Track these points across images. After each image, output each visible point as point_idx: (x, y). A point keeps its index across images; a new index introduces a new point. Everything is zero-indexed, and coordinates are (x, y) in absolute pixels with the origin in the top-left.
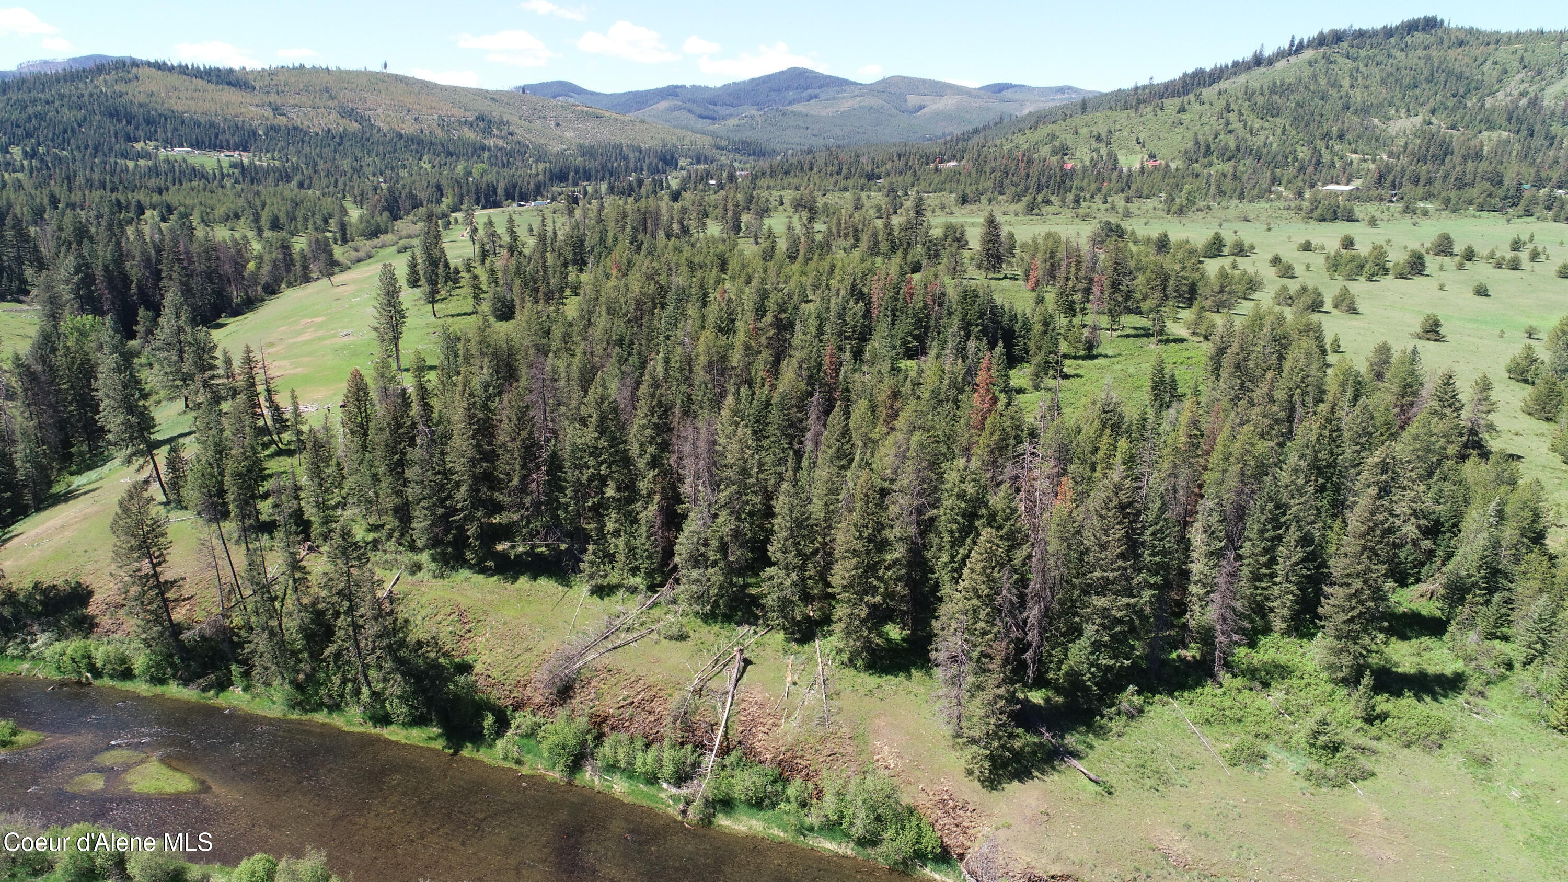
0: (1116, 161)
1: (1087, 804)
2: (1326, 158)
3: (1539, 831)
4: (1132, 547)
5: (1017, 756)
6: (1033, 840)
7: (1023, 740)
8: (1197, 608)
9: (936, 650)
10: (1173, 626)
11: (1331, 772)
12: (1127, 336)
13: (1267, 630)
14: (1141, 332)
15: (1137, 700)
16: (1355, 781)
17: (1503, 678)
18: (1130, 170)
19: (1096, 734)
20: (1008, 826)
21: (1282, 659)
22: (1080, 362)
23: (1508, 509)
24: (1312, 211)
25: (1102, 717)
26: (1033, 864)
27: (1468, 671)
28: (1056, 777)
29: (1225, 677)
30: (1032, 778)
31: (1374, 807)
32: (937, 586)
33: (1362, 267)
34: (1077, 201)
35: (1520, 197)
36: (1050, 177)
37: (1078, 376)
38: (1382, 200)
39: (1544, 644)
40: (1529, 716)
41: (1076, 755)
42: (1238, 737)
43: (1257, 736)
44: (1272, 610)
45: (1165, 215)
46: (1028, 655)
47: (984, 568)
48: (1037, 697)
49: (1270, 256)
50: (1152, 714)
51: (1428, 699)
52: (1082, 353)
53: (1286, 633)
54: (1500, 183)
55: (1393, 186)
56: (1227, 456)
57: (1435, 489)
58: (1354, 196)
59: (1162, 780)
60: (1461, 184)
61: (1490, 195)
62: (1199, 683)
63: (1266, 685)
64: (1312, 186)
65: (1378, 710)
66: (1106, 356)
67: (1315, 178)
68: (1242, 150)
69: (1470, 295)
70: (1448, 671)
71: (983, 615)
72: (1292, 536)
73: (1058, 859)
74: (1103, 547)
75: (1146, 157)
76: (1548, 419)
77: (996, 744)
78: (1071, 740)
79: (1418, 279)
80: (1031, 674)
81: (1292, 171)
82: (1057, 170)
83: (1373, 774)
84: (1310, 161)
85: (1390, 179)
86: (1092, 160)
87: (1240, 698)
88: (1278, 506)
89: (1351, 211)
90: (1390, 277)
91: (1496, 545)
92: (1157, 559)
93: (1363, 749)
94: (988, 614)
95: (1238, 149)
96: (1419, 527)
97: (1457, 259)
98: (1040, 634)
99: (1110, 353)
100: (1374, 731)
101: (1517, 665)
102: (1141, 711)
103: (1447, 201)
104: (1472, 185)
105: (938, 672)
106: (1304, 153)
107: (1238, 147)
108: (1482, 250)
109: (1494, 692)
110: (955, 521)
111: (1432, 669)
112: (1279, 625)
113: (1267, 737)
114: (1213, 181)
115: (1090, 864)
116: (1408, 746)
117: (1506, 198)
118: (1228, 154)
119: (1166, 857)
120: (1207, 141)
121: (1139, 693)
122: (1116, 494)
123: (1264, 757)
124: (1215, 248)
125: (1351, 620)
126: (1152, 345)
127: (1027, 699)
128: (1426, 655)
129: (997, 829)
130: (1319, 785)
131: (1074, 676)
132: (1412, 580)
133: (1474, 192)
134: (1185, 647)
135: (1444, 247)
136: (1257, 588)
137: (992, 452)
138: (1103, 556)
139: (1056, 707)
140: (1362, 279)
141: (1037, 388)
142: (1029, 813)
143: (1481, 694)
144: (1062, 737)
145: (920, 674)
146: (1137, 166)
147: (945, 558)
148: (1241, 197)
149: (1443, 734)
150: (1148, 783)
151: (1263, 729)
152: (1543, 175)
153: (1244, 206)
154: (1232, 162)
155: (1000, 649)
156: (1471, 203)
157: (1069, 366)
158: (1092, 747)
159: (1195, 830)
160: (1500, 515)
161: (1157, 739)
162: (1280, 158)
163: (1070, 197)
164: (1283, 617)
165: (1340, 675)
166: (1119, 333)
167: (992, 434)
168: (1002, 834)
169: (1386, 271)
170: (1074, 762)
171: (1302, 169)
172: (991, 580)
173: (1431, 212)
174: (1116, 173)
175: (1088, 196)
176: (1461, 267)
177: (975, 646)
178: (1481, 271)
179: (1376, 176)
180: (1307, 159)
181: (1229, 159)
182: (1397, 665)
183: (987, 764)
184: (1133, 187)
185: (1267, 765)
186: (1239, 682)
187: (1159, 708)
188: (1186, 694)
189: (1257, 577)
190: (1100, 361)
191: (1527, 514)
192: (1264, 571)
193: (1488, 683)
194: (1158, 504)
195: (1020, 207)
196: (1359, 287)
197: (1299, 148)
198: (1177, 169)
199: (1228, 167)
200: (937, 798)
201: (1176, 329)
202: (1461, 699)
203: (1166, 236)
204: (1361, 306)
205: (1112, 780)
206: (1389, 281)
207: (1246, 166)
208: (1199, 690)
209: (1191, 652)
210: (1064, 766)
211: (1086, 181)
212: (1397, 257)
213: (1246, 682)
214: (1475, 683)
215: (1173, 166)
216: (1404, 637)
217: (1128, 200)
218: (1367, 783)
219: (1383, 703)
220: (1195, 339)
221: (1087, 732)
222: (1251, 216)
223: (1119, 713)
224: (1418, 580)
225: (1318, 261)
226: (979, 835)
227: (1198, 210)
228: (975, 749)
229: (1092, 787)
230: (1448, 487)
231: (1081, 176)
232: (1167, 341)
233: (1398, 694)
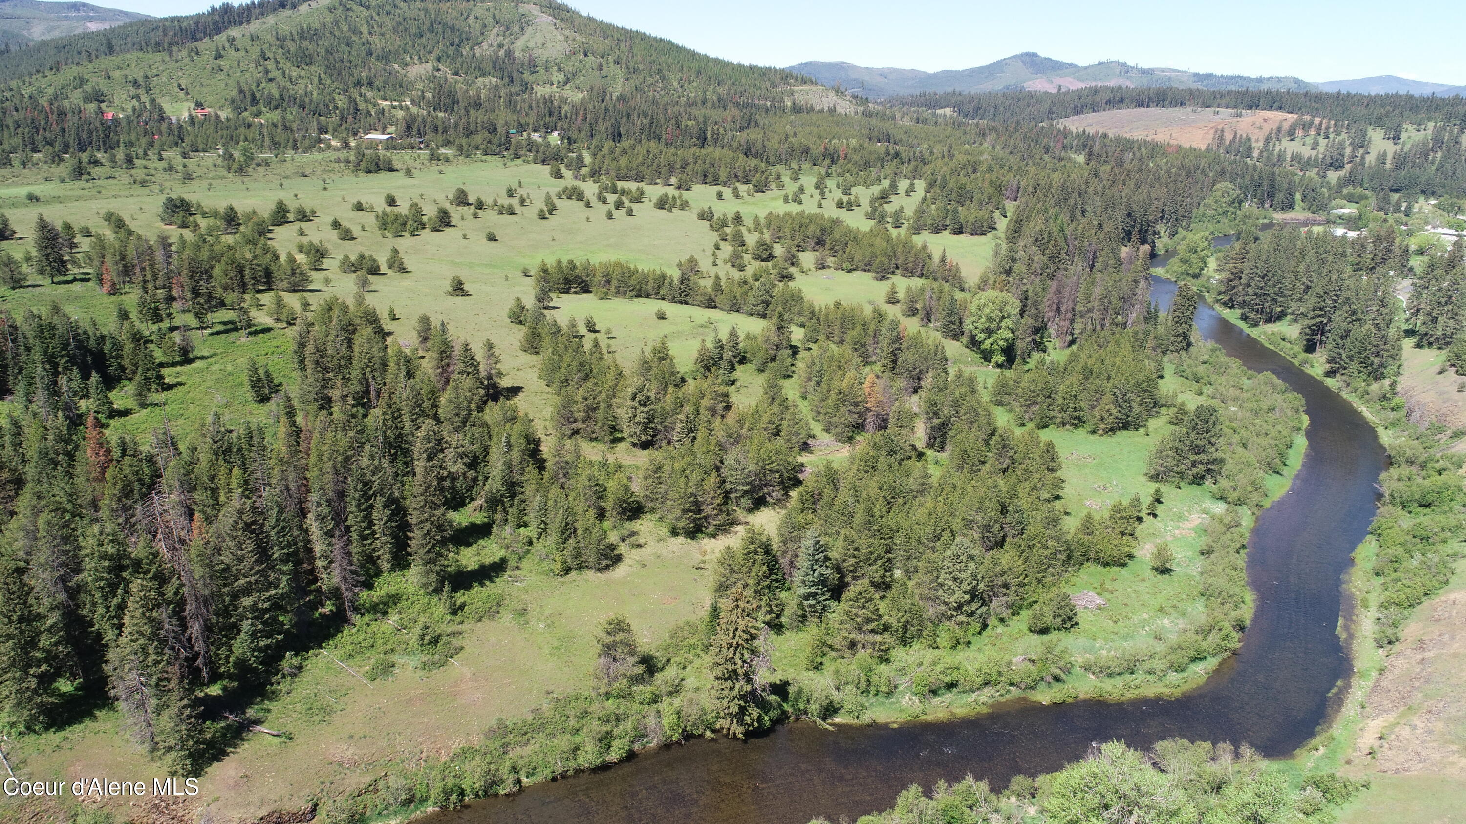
0: (161, 111)
1: (275, 754)
2: (362, 106)
3: (556, 644)
4: (263, 552)
5: (210, 744)
6: (239, 800)
7: (212, 729)
8: (325, 576)
9: (114, 688)
10: (311, 592)
11: (437, 657)
12: (218, 333)
13: (379, 573)
14: (230, 326)
15: (295, 661)
16: (452, 657)
17: (528, 551)
18: (178, 120)
19: (271, 700)
20: (217, 799)
21: (393, 589)
22: (179, 369)
23: (513, 441)
24: (359, 164)
25: (272, 684)
26: (244, 816)
27: (508, 556)
28: (246, 745)
29: (357, 619)
30: (228, 755)
31: (465, 670)
32: (99, 635)
33: (405, 224)
34: (129, 160)
35: (509, 143)
36: (90, 132)
37: (181, 384)
38: (412, 148)
39: (545, 523)
40: (543, 573)
41: (258, 722)
42: (374, 658)
43: (385, 653)
44: (379, 558)
45: (225, 173)
46: (199, 662)
47: (143, 614)
48: (215, 690)
49: (330, 219)
50: (309, 667)
51: (487, 583)
52: (178, 359)
53: (392, 570)
54: (495, 131)
55: (420, 134)
56: (321, 456)
57: (469, 435)
58: (390, 145)
59: (327, 711)
60: (469, 134)
61: (490, 142)
62: (339, 630)
63: (385, 613)
64: (355, 134)
65: (458, 603)
66: (203, 358)
67: (356, 126)
68: (287, 99)
69: (485, 240)
70: (497, 560)
71: (151, 649)
72: (379, 502)
73: (263, 803)
74: (240, 560)
75: (193, 105)
76: (536, 353)
77: (191, 743)
78: (251, 713)
79: (448, 230)
80: (205, 675)
81: (335, 119)
82: (98, 124)
83: (462, 648)
84: (349, 110)
85: (415, 128)
86: (134, 110)
87: (370, 630)
88: (366, 484)
89: (390, 162)
90: (427, 231)
91: (509, 466)
92: (286, 551)
93: (453, 634)
94: (156, 647)
95: (282, 97)
96: (464, 464)
97: (472, 208)
98: (205, 642)
99: (206, 354)
100: (458, 618)
101: (534, 540)
102: (300, 668)
103: (460, 148)
104: (476, 132)
105: (121, 705)
106: (341, 101)
107: (281, 95)
108: (488, 200)
109: (525, 564)
110: (101, 579)
111: (488, 561)
112: (386, 566)
113: (392, 650)
114: (265, 131)
115: (288, 796)
116: (480, 620)
117: (500, 145)
118: (274, 103)
119: (341, 765)
120: (251, 90)
121: (296, 655)
122: (240, 518)
123: (393, 666)
124: (281, 216)
125: (429, 551)
126: (242, 338)
127: (207, 695)
128: (483, 553)
129: (208, 805)
130: (431, 670)
131: (241, 663)
132: (467, 500)
133: (478, 139)
134: (323, 606)
135: (461, 199)
136: (365, 545)
137: (119, 500)
138: (241, 567)
139: (234, 691)
140: (407, 234)
141: (143, 406)
142: (231, 782)
143: (518, 568)
144: (244, 713)
145: (104, 712)
146: (185, 116)
147: (101, 610)
148: (295, 148)
149: (498, 605)
150: (317, 718)
151: (389, 647)
152: (522, 121)
153: (301, 158)
154: (279, 111)
155: (175, 670)
156: (478, 149)
157: (170, 375)
158: (269, 711)
159: (357, 736)
160: (509, 445)
161: (317, 684)
162: (321, 107)
163: (120, 154)
164: (387, 560)
165: (431, 588)
166: (209, 331)
167: (115, 484)
168: (214, 808)
169: (423, 226)
170: (258, 728)
171: (343, 118)
172: (151, 620)
173: (451, 157)
174: (164, 126)
175: (141, 152)
176: (476, 216)
177: (150, 676)
178: (490, 217)
179: (404, 126)
180: (346, 107)
181: (276, 108)
182: (466, 567)
183: (188, 762)
184: (187, 140)
185: (396, 670)
186: (367, 618)
187: (314, 660)
188: (331, 642)
189: (363, 538)
190: (198, 364)
191: (523, 441)
192: (366, 532)
193: (520, 559)
194: (276, 510)
195: (63, 170)
196: (405, 243)
197: (337, 97)
198: (228, 120)
199: (275, 116)
200: (149, 806)
201: (262, 318)
202: (506, 575)
203: (232, 209)
204: (408, 264)
205: (290, 728)
206: (427, 235)
207: (293, 114)
208: (340, 635)
209: (328, 608)
210: (251, 734)
211: (133, 137)
212: (430, 212)
213: (372, 617)
214: (512, 563)
215: (223, 115)
216: (468, 545)
217: (185, 156)
218: (460, 655)
219: (461, 597)
220: (279, 325)
221: (263, 701)
222: (308, 171)
223: (284, 677)
224: (472, 500)
225: (369, 219)
226: (195, 817)
227: (259, 165)
228: (173, 754)
229: (276, 740)
230: (477, 430)
231: (126, 128)
232: (256, 333)
233: (469, 587)
